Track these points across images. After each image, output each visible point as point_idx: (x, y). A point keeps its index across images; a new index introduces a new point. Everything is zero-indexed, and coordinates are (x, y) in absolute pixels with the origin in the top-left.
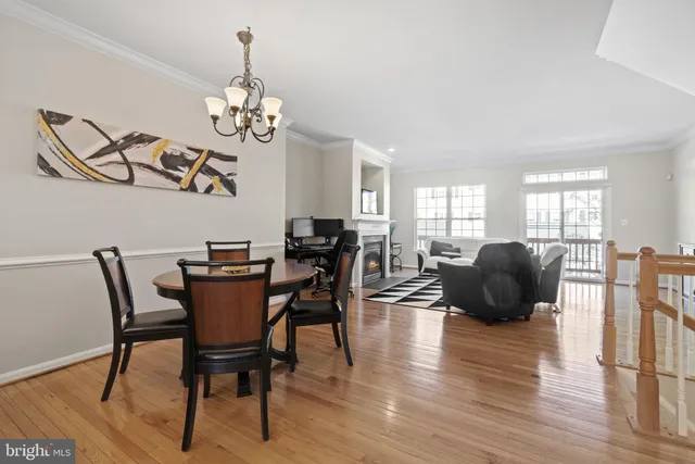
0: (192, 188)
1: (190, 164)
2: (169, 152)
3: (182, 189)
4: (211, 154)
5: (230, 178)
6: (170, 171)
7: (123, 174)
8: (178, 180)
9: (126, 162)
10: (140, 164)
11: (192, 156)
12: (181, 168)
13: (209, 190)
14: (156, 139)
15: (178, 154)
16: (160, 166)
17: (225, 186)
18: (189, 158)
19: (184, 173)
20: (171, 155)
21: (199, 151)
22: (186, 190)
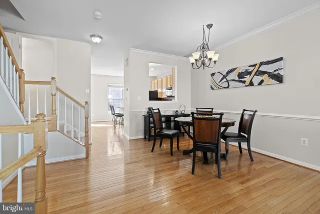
0: (251, 84)
1: (250, 73)
2: (241, 72)
3: (246, 86)
4: (262, 64)
5: (276, 73)
6: (241, 79)
7: (226, 85)
8: (244, 82)
9: (227, 81)
10: (231, 80)
11: (251, 69)
12: (246, 77)
13: (261, 83)
14: (236, 68)
15: (244, 71)
16: (237, 79)
17: (272, 78)
18: (250, 70)
19: (248, 79)
20: (242, 73)
21: (255, 65)
22: (248, 86)
